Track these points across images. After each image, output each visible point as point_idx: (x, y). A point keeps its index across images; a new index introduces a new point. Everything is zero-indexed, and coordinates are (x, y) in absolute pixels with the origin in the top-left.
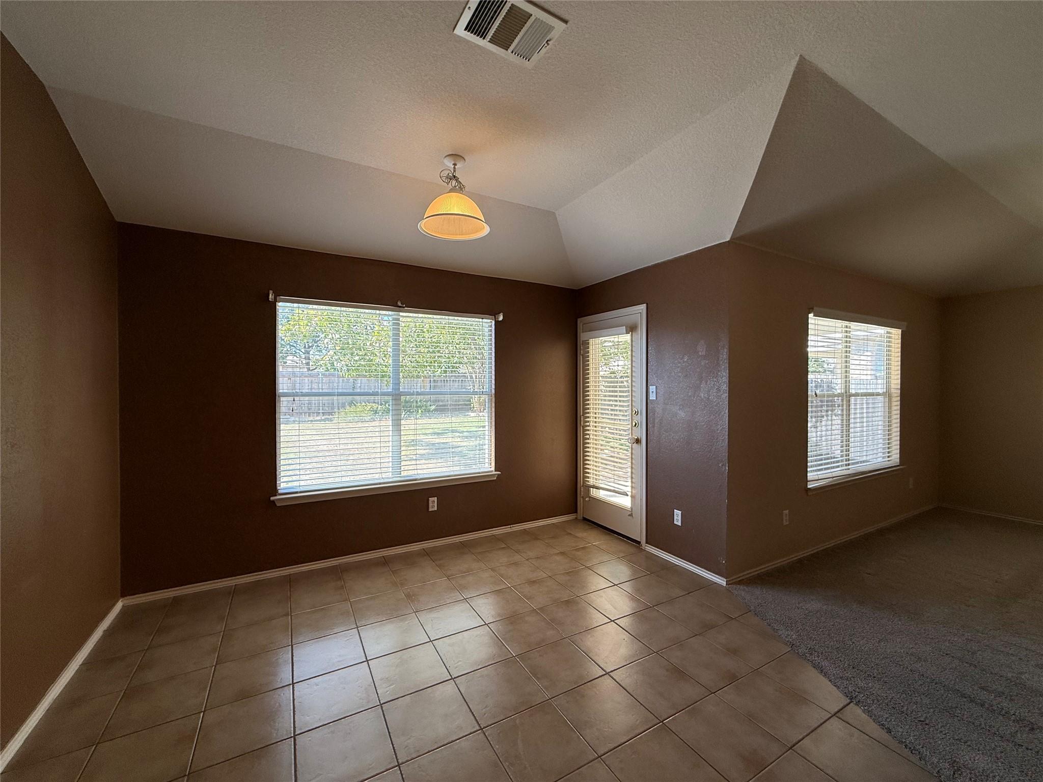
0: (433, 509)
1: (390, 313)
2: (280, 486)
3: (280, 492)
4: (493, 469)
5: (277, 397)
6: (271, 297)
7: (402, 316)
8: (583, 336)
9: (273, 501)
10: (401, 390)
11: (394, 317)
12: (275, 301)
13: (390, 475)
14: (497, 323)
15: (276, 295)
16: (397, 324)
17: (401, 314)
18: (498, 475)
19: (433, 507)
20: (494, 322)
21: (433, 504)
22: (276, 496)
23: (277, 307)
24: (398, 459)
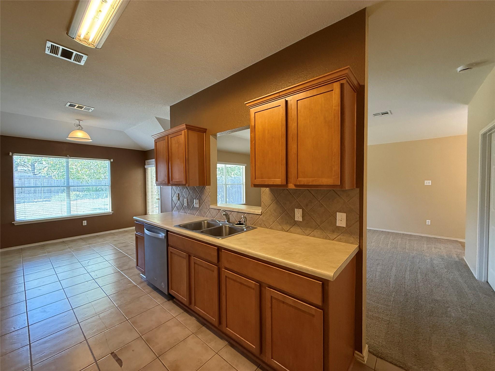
0: (85, 225)
1: (65, 159)
2: (16, 218)
3: (16, 220)
4: (111, 211)
5: (14, 188)
6: (11, 154)
7: (70, 160)
8: (146, 167)
9: (13, 223)
10: (70, 185)
11: (67, 160)
12: (12, 155)
13: (66, 214)
14: (111, 162)
15: (13, 153)
16: (68, 163)
17: (69, 159)
18: (113, 212)
19: (85, 224)
20: (110, 162)
21: (85, 223)
22: (14, 222)
23: (13, 157)
24: (69, 207)
